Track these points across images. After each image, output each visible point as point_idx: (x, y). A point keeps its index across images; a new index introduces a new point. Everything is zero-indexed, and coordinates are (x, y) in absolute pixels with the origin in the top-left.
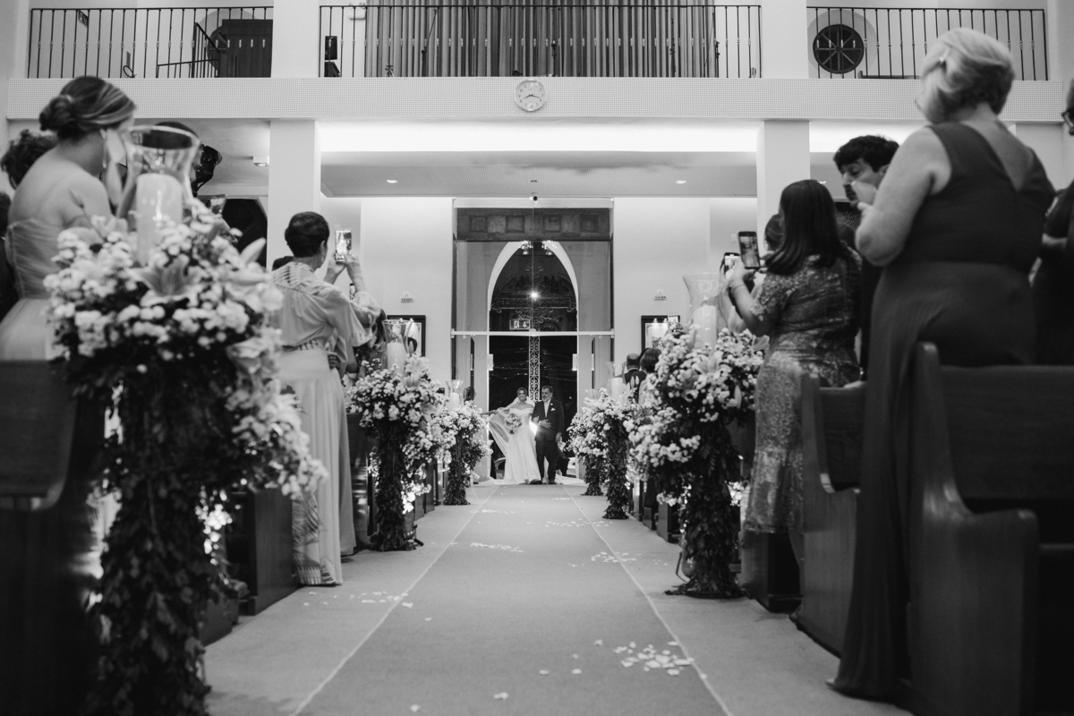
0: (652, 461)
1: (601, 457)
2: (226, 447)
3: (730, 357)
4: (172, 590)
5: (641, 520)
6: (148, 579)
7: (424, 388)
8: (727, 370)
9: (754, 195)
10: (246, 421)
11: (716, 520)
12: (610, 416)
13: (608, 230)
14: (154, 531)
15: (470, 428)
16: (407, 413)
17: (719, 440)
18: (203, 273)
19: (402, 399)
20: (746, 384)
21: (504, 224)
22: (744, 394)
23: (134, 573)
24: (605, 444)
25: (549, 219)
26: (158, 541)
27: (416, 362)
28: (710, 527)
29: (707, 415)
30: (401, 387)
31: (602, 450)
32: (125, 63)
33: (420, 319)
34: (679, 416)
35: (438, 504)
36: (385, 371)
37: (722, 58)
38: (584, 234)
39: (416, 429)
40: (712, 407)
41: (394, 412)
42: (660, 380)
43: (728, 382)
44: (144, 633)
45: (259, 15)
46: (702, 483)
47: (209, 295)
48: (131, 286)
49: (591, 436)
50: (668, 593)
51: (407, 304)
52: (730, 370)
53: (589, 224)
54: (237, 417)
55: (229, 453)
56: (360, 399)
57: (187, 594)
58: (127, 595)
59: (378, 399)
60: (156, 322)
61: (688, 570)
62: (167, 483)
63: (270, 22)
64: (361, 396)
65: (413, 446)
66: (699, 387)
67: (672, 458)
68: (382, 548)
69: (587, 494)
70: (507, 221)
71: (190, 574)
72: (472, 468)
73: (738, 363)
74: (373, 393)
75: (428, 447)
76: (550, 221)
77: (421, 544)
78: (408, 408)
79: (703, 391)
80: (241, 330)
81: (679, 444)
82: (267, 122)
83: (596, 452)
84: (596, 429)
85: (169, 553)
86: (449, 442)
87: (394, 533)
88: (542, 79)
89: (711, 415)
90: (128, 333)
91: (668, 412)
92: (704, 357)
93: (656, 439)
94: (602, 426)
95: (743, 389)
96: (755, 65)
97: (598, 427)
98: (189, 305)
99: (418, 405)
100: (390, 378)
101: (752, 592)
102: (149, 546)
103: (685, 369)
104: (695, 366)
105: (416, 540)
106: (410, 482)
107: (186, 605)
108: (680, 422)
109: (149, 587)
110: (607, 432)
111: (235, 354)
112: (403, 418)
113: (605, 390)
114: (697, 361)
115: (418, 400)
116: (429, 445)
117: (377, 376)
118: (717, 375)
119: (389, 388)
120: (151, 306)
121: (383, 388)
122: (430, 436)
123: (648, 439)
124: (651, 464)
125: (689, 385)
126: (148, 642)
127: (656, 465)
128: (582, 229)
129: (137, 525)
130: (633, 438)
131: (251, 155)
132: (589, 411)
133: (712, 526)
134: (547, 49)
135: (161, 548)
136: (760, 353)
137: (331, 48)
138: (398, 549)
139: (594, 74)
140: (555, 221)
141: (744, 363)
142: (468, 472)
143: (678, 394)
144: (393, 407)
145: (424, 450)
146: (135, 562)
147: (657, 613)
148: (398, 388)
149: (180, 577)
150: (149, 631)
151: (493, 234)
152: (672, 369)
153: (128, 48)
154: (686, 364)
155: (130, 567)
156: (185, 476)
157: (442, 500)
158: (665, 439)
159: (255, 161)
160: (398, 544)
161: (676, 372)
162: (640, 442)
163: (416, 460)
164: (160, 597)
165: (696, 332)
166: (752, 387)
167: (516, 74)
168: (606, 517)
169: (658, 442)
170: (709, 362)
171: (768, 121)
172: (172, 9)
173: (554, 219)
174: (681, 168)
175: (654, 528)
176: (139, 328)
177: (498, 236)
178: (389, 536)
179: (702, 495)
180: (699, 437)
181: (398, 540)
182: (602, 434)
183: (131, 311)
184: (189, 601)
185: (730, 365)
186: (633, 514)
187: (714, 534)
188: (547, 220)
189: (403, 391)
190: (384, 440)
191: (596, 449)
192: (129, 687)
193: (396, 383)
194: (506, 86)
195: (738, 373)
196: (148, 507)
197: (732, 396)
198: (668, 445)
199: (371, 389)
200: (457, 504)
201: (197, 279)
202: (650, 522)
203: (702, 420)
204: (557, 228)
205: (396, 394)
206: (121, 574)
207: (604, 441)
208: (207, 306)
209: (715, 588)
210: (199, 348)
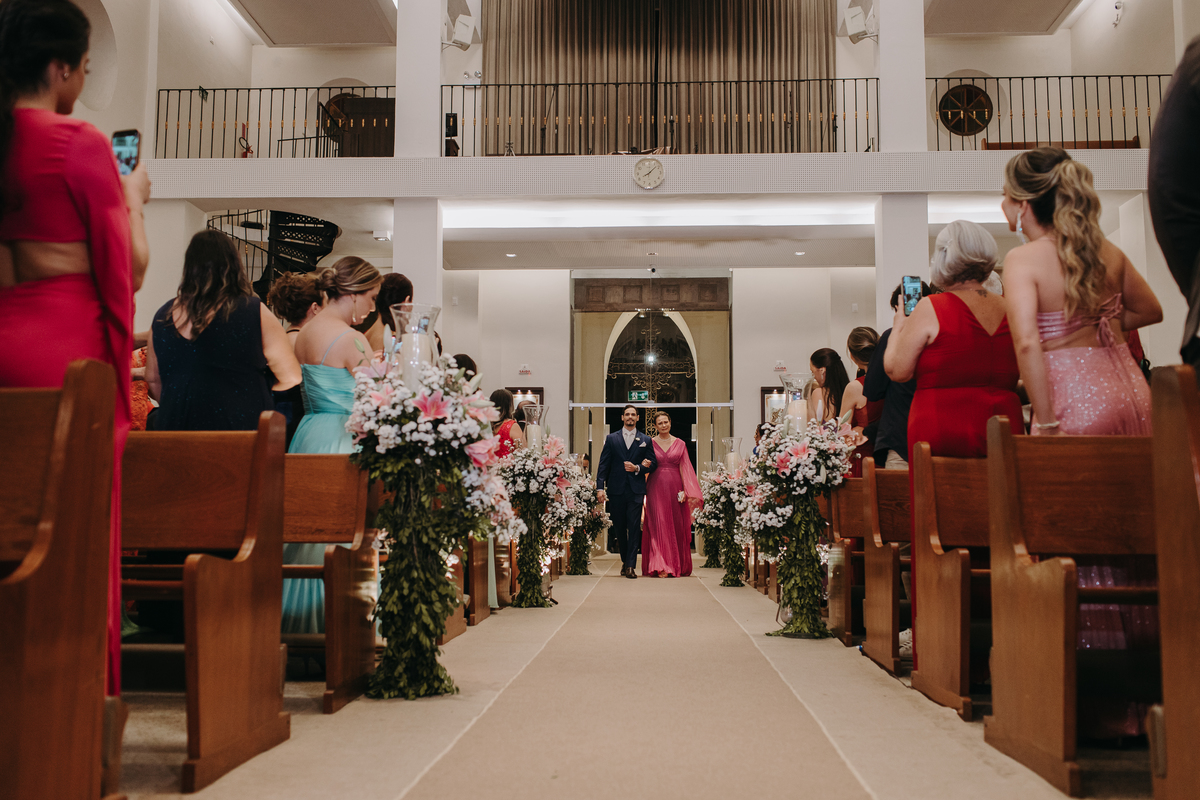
0: (754, 526)
1: (718, 527)
2: (463, 510)
3: (816, 442)
4: (429, 603)
5: (755, 587)
6: (415, 595)
7: (560, 464)
8: (814, 453)
9: (873, 265)
10: (476, 494)
11: (806, 574)
12: (726, 489)
13: (727, 300)
14: (418, 565)
15: (592, 500)
16: (545, 487)
17: (808, 509)
18: (453, 400)
19: (541, 474)
20: (830, 464)
21: (622, 294)
22: (828, 472)
23: (406, 592)
24: (722, 515)
25: (667, 287)
26: (420, 571)
27: (553, 442)
28: (802, 579)
29: (798, 489)
30: (540, 464)
31: (718, 521)
32: (240, 134)
33: (538, 391)
34: (776, 489)
35: (561, 573)
36: (527, 450)
37: (840, 131)
38: (702, 304)
39: (553, 500)
40: (802, 482)
41: (534, 486)
42: (761, 460)
43: (815, 462)
44: (414, 630)
45: (381, 94)
46: (795, 544)
47: (457, 413)
48: (410, 410)
49: (708, 508)
50: (768, 634)
51: (524, 376)
52: (816, 452)
53: (707, 294)
54: (470, 491)
55: (466, 515)
56: (504, 475)
57: (438, 607)
58: (400, 607)
59: (520, 475)
60: (427, 432)
61: (786, 619)
62: (427, 534)
63: (392, 102)
64: (505, 472)
65: (550, 516)
66: (791, 466)
67: (769, 524)
68: (523, 604)
69: (706, 566)
70: (624, 292)
71: (439, 594)
72: (593, 539)
73: (823, 447)
74: (516, 469)
75: (563, 517)
76: (668, 291)
77: (557, 603)
78: (546, 482)
79: (795, 470)
80: (475, 436)
81: (775, 513)
82: (391, 201)
83: (713, 522)
84: (713, 501)
85: (427, 579)
86: (582, 512)
87: (534, 593)
88: (658, 157)
89: (801, 489)
90: (408, 439)
91: (768, 486)
92: (795, 442)
93: (757, 508)
94: (719, 498)
95: (827, 468)
96: (873, 134)
97: (715, 499)
98: (446, 421)
99: (555, 480)
100: (530, 456)
101: (836, 633)
102: (415, 574)
103: (780, 451)
104: (788, 449)
105: (552, 600)
106: (547, 547)
107: (436, 613)
108: (778, 494)
109: (416, 601)
110: (723, 504)
111: (470, 451)
112: (542, 491)
113: (721, 464)
114: (789, 445)
115: (555, 475)
116: (564, 515)
117: (519, 454)
118: (805, 457)
119: (529, 465)
120: (424, 422)
121: (524, 465)
122: (565, 507)
123: (750, 508)
124: (753, 529)
125: (783, 465)
126: (417, 636)
127: (756, 529)
128: (701, 299)
129: (406, 562)
130: (738, 507)
131: (370, 230)
132: (707, 484)
133: (803, 578)
134: (666, 125)
135: (422, 576)
136: (843, 438)
137: (451, 125)
138: (537, 606)
139: (712, 152)
140: (673, 291)
141: (828, 447)
142: (590, 543)
143: (774, 472)
144: (533, 481)
145: (560, 519)
146: (406, 585)
147: (756, 645)
148: (538, 465)
149: (434, 595)
150: (417, 628)
151: (610, 305)
152: (770, 452)
153: (242, 119)
154: (781, 447)
155: (403, 588)
156: (437, 529)
157: (564, 570)
158: (764, 509)
159: (375, 235)
160: (537, 602)
161: (773, 454)
162: (744, 510)
163: (552, 528)
164: (424, 607)
165: (789, 422)
166: (835, 467)
167: (634, 151)
168: (723, 585)
169: (759, 511)
170: (799, 445)
171: (885, 195)
172: (295, 89)
173: (672, 288)
174: (800, 240)
175: (766, 593)
176: (416, 437)
177: (615, 306)
178: (529, 595)
179: (795, 554)
180: (791, 507)
181: (537, 598)
182: (719, 506)
183: (412, 425)
184: (439, 611)
185: (817, 449)
186: (749, 583)
187: (805, 586)
188: (665, 290)
189: (542, 467)
190: (525, 510)
191: (712, 520)
192: (404, 666)
193: (535, 460)
194: (624, 165)
195: (824, 455)
196: (413, 549)
197: (818, 473)
198: (766, 513)
199: (514, 466)
200: (580, 573)
201: (450, 404)
202: (763, 589)
203: (794, 493)
204: (675, 298)
205: (536, 470)
206: (396, 592)
207: (721, 512)
208: (456, 421)
209: (806, 630)
210: (452, 449)
